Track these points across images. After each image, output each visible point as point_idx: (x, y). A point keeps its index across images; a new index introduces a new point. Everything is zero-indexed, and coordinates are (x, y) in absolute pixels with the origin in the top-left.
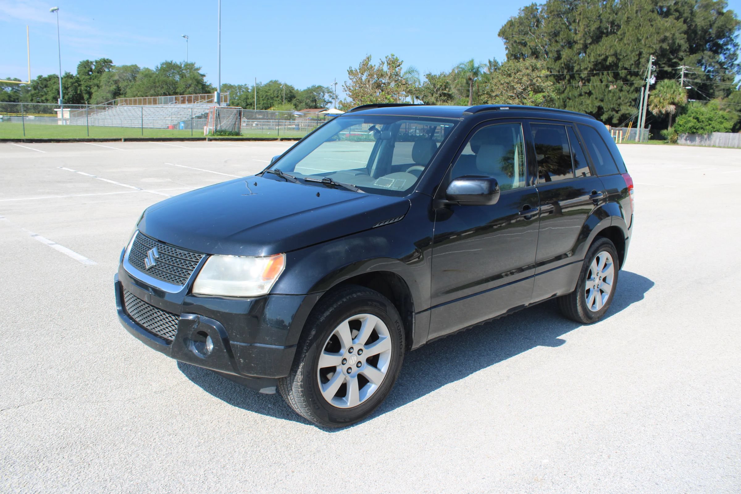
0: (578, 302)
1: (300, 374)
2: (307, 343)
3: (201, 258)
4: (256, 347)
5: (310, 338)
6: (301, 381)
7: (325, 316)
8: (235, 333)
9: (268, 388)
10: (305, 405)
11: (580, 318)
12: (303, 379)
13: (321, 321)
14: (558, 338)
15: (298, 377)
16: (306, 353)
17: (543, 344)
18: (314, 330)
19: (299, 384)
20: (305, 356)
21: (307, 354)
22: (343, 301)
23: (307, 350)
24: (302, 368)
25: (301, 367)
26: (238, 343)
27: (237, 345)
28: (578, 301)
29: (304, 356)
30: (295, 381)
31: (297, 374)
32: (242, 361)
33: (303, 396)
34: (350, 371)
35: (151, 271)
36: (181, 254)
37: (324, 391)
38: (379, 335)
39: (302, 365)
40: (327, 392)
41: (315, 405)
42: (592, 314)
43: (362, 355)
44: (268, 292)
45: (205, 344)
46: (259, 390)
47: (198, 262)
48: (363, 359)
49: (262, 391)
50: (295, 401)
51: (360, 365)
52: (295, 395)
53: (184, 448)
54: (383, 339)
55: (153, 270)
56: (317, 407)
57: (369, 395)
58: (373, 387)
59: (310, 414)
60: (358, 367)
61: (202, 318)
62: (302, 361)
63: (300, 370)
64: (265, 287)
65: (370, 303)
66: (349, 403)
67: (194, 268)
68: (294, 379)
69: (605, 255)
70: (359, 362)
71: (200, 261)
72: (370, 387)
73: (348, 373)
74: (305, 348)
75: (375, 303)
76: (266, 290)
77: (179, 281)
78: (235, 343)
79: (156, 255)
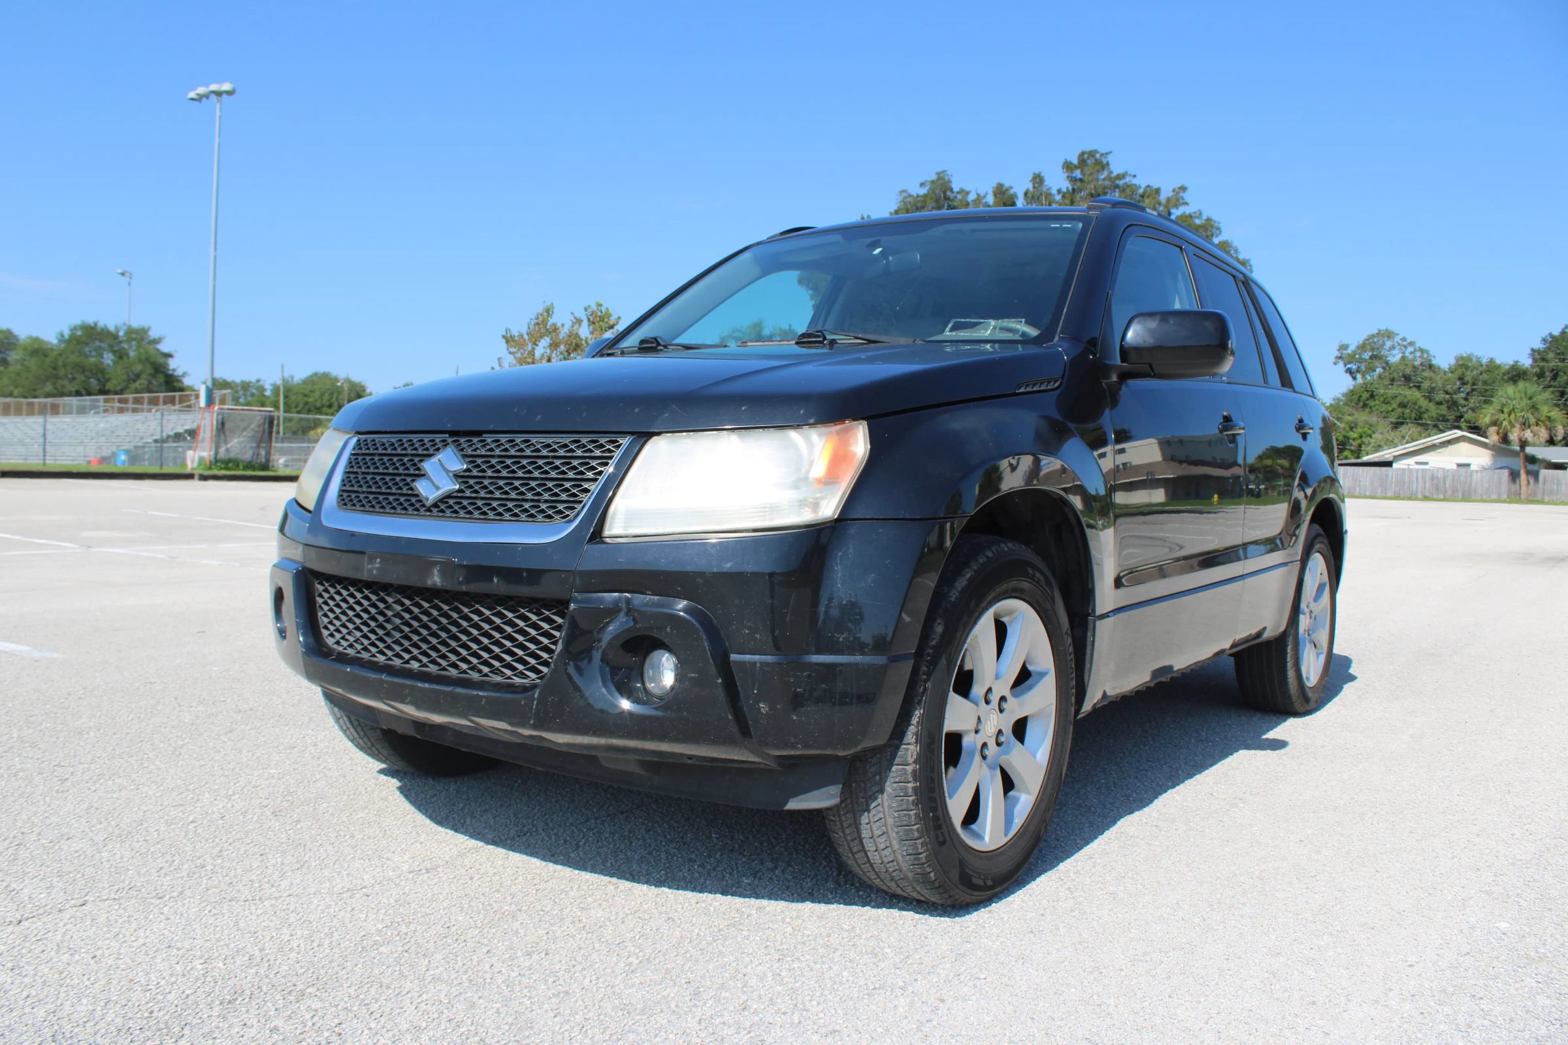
0: (1289, 659)
1: (913, 740)
2: (928, 655)
3: (618, 446)
4: (811, 665)
5: (934, 643)
6: (915, 762)
7: (960, 589)
8: (749, 628)
9: (816, 792)
10: (918, 830)
11: (1290, 697)
12: (919, 755)
13: (953, 599)
14: (1264, 737)
15: (907, 750)
16: (926, 681)
17: (1248, 747)
18: (939, 621)
19: (909, 768)
20: (925, 689)
21: (929, 685)
22: (987, 557)
23: (929, 674)
24: (918, 723)
25: (915, 720)
26: (757, 657)
27: (754, 664)
28: (1289, 655)
29: (921, 689)
30: (897, 760)
31: (906, 740)
32: (764, 707)
33: (917, 805)
34: (986, 752)
35: (445, 506)
36: (548, 446)
37: (950, 798)
38: (1030, 668)
39: (918, 714)
40: (955, 797)
41: (939, 832)
42: (1307, 690)
43: (1005, 713)
44: (834, 514)
45: (649, 672)
46: (786, 803)
47: (611, 458)
48: (1006, 723)
49: (794, 805)
50: (885, 825)
51: (1002, 739)
52: (890, 807)
53: (594, 978)
54: (1042, 675)
55: (451, 502)
56: (941, 839)
57: (1018, 821)
58: (1025, 801)
59: (923, 860)
60: (999, 744)
61: (639, 599)
62: (919, 703)
63: (912, 729)
64: (824, 503)
65: (1030, 570)
66: (987, 838)
67: (600, 473)
68: (894, 756)
69: (1318, 563)
70: (1000, 732)
71: (618, 454)
72: (1016, 800)
73: (984, 757)
74: (925, 668)
75: (1038, 575)
76: (829, 509)
77: (553, 512)
78: (748, 657)
79: (459, 466)
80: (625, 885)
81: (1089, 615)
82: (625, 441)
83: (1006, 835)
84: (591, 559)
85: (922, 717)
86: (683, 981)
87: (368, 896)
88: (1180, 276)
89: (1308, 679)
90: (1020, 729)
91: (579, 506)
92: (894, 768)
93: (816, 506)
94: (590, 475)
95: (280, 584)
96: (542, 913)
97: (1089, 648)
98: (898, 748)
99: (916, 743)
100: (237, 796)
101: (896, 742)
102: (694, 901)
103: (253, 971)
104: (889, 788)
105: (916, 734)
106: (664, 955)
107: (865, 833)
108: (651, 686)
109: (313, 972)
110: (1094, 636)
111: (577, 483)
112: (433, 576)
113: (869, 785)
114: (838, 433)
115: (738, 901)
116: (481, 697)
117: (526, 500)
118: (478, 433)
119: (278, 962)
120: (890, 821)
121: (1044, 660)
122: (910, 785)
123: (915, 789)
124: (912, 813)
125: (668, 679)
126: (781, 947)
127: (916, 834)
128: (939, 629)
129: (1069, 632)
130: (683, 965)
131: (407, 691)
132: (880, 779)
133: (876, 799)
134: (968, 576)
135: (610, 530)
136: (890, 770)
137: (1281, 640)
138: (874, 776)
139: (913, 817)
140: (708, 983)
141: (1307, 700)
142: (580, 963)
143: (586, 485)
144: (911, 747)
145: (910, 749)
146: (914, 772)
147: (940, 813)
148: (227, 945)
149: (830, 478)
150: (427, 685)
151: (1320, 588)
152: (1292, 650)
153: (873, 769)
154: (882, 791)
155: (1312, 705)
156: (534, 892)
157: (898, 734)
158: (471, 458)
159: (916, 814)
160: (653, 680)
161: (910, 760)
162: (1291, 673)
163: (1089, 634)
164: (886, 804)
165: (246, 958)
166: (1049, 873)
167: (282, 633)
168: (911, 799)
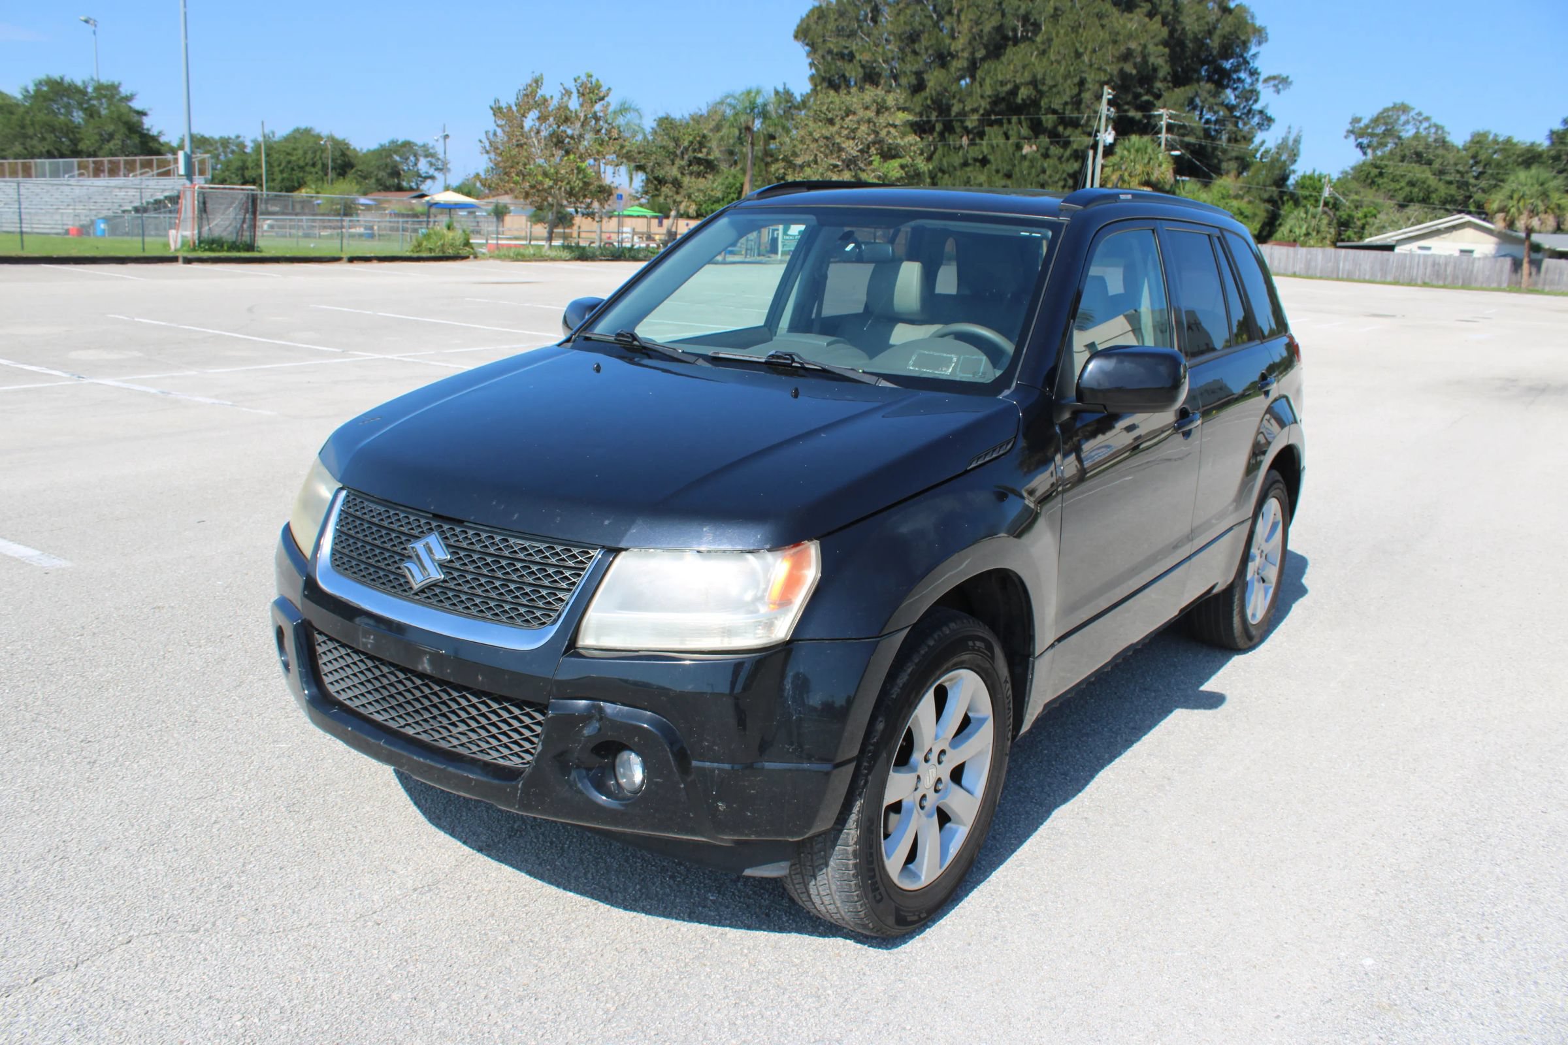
0: (1236, 605)
1: (855, 826)
2: (869, 752)
3: (590, 559)
4: (762, 771)
5: (875, 740)
6: (856, 843)
7: (901, 685)
9: (770, 865)
10: (857, 895)
12: (859, 838)
13: (894, 696)
14: (1204, 686)
15: (848, 834)
16: (867, 775)
18: (880, 719)
19: (850, 849)
20: (866, 782)
22: (929, 646)
23: (870, 769)
24: (859, 811)
25: (856, 809)
26: (716, 765)
27: (713, 770)
29: (862, 783)
30: (840, 842)
31: (847, 826)
32: (721, 806)
33: (857, 876)
34: (925, 803)
35: (431, 594)
36: (525, 549)
37: (888, 857)
38: (970, 714)
39: (858, 804)
40: (892, 858)
41: (877, 893)
42: (1251, 629)
43: (942, 765)
44: (786, 635)
45: (620, 770)
46: (743, 871)
47: (583, 569)
48: (945, 771)
49: (748, 872)
50: (830, 888)
51: (940, 787)
52: (833, 877)
53: (577, 1029)
54: (982, 721)
55: (437, 591)
56: (878, 897)
57: (954, 849)
58: (960, 833)
59: (863, 916)
60: (936, 791)
61: (609, 708)
62: (860, 795)
63: (853, 817)
64: (778, 623)
65: (970, 643)
66: (923, 878)
67: (574, 583)
68: (837, 838)
69: (1273, 506)
70: (939, 780)
71: (590, 566)
72: (953, 833)
73: (922, 808)
74: (865, 764)
75: (978, 644)
76: (782, 630)
77: (529, 619)
78: (708, 764)
79: (442, 554)
81: (1028, 657)
82: (597, 554)
84: (568, 670)
85: (862, 806)
86: (653, 1033)
87: (379, 924)
88: (1150, 257)
89: (1254, 616)
90: (957, 775)
91: (554, 615)
92: (837, 848)
93: (769, 625)
94: (564, 585)
95: (280, 624)
96: (531, 944)
97: (1028, 684)
98: (841, 831)
99: (857, 828)
100: (253, 784)
101: (839, 827)
102: (664, 926)
103: (284, 1028)
104: (832, 863)
105: (857, 821)
106: (637, 999)
107: (813, 891)
108: (623, 781)
109: (337, 1029)
110: (1032, 674)
111: (553, 591)
112: (423, 663)
113: (815, 857)
114: (792, 556)
115: (703, 928)
116: (471, 779)
117: (506, 602)
118: (460, 522)
119: (305, 1016)
120: (834, 887)
121: (985, 707)
123: (855, 865)
124: (852, 883)
125: (638, 775)
126: (737, 988)
127: (856, 898)
128: (880, 726)
129: (1008, 679)
130: (653, 1012)
131: (404, 761)
132: (825, 855)
133: (822, 869)
134: (909, 670)
135: (583, 641)
136: (834, 849)
137: (1229, 591)
138: (820, 852)
139: (853, 887)
140: (674, 1036)
141: (1250, 637)
142: (565, 1010)
143: (560, 595)
144: (853, 832)
145: (851, 833)
146: (855, 851)
147: (878, 878)
148: (260, 994)
149: (784, 602)
150: (421, 760)
151: (1274, 526)
152: (1239, 599)
153: (819, 846)
154: (827, 865)
155: (1256, 640)
156: (524, 915)
157: (841, 820)
158: (454, 549)
159: (855, 884)
160: (624, 776)
161: (851, 842)
162: (1236, 620)
163: (1030, 673)
164: (830, 875)
165: (278, 1011)
166: (981, 887)
167: (286, 666)
168: (852, 872)
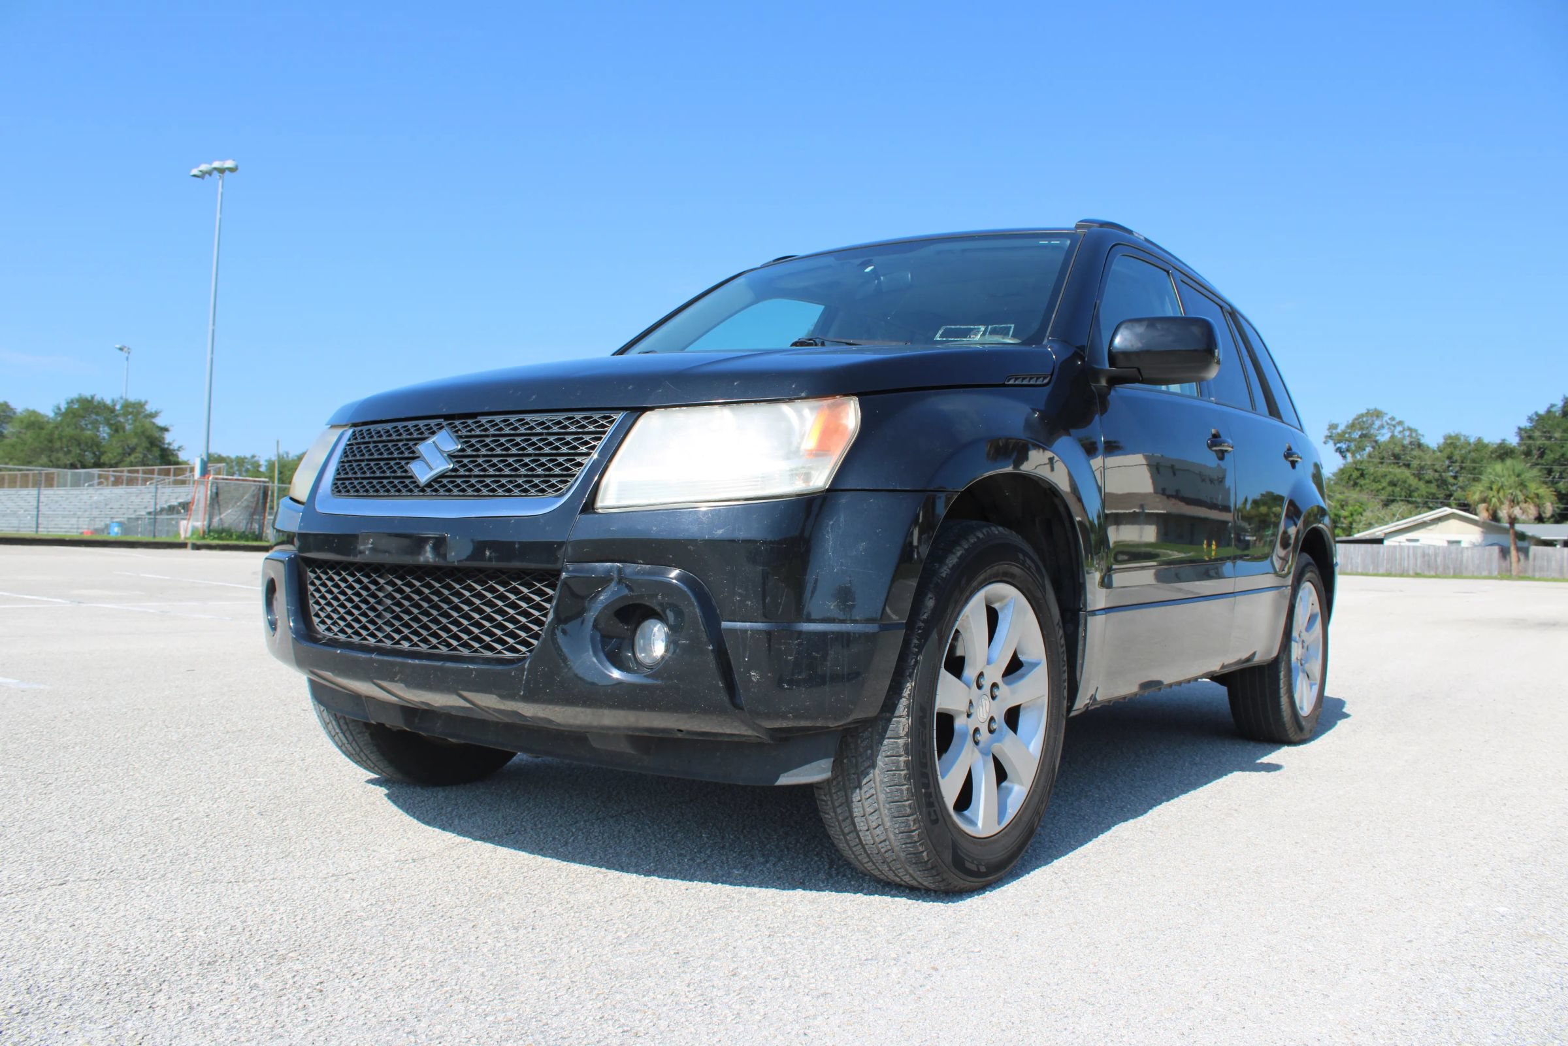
0: (1282, 685)
1: (905, 713)
2: (919, 628)
3: (611, 422)
4: (800, 633)
5: (925, 617)
6: (907, 735)
7: (950, 566)
8: (740, 595)
9: (807, 766)
10: (910, 806)
11: (1284, 724)
12: (911, 728)
13: (944, 575)
14: (1259, 761)
15: (898, 722)
16: (917, 654)
17: (1243, 769)
18: (930, 595)
19: (901, 742)
20: (917, 662)
21: (920, 658)
22: (978, 538)
23: (920, 648)
24: (909, 695)
25: (906, 693)
26: (748, 625)
27: (745, 631)
28: (1282, 682)
29: (913, 662)
30: (889, 734)
31: (897, 713)
32: (754, 675)
33: (909, 779)
34: (979, 737)
35: (439, 486)
36: (543, 423)
37: (943, 777)
38: (1022, 658)
39: (909, 686)
40: (947, 778)
41: (932, 810)
42: (1301, 719)
43: (997, 699)
44: (825, 484)
45: (640, 642)
46: (777, 778)
47: (604, 433)
48: (999, 710)
49: (785, 780)
50: (877, 801)
51: (994, 726)
52: (882, 782)
53: (581, 948)
54: (1035, 665)
55: (445, 481)
56: (934, 817)
57: (1012, 811)
58: (1018, 792)
59: (916, 839)
60: (991, 731)
61: (630, 568)
62: (911, 676)
63: (904, 702)
64: (815, 474)
65: (1021, 556)
66: (980, 824)
67: (595, 446)
68: (885, 730)
69: (1308, 596)
70: (992, 719)
71: (610, 429)
72: (1009, 791)
73: (977, 743)
74: (916, 641)
75: (1028, 561)
76: (820, 479)
77: (546, 485)
78: (739, 625)
79: (453, 446)
80: (613, 874)
81: (1080, 610)
82: (618, 417)
83: (999, 823)
84: (583, 529)
85: (914, 689)
86: (672, 952)
87: (353, 880)
88: (1167, 299)
89: (1301, 708)
90: (1013, 717)
91: (572, 480)
92: (886, 742)
93: (807, 477)
94: (583, 449)
95: (273, 576)
96: (529, 896)
97: (1080, 643)
98: (889, 721)
99: (908, 715)
101: (888, 715)
103: (235, 938)
104: (880, 762)
105: (908, 707)
106: (653, 931)
107: (857, 812)
108: (641, 656)
109: (296, 941)
110: (1085, 631)
111: (571, 457)
112: (425, 552)
113: (860, 760)
114: (829, 407)
117: (520, 476)
118: (473, 416)
119: (259, 932)
120: (882, 797)
121: (1035, 650)
122: (902, 759)
123: (907, 763)
124: (905, 788)
125: (659, 648)
126: (772, 926)
127: (908, 811)
128: (930, 603)
129: (1060, 623)
130: (672, 940)
131: (397, 669)
132: (872, 754)
133: (868, 774)
134: (959, 554)
135: (602, 502)
136: (882, 743)
137: (1274, 665)
138: (866, 751)
139: (905, 792)
140: (698, 953)
141: (1300, 728)
142: (567, 936)
143: (579, 459)
144: (903, 720)
145: (902, 723)
146: (906, 745)
147: (932, 790)
148: (209, 918)
149: (821, 450)
150: (417, 662)
151: (1312, 619)
152: (1285, 677)
153: (865, 743)
154: (873, 766)
155: (1307, 734)
156: (522, 878)
157: (889, 707)
158: (466, 440)
159: (908, 789)
160: (644, 650)
161: (902, 733)
162: (1284, 700)
163: (1081, 629)
164: (878, 780)
165: (229, 927)
166: (1044, 868)
167: (273, 625)
168: (903, 773)
